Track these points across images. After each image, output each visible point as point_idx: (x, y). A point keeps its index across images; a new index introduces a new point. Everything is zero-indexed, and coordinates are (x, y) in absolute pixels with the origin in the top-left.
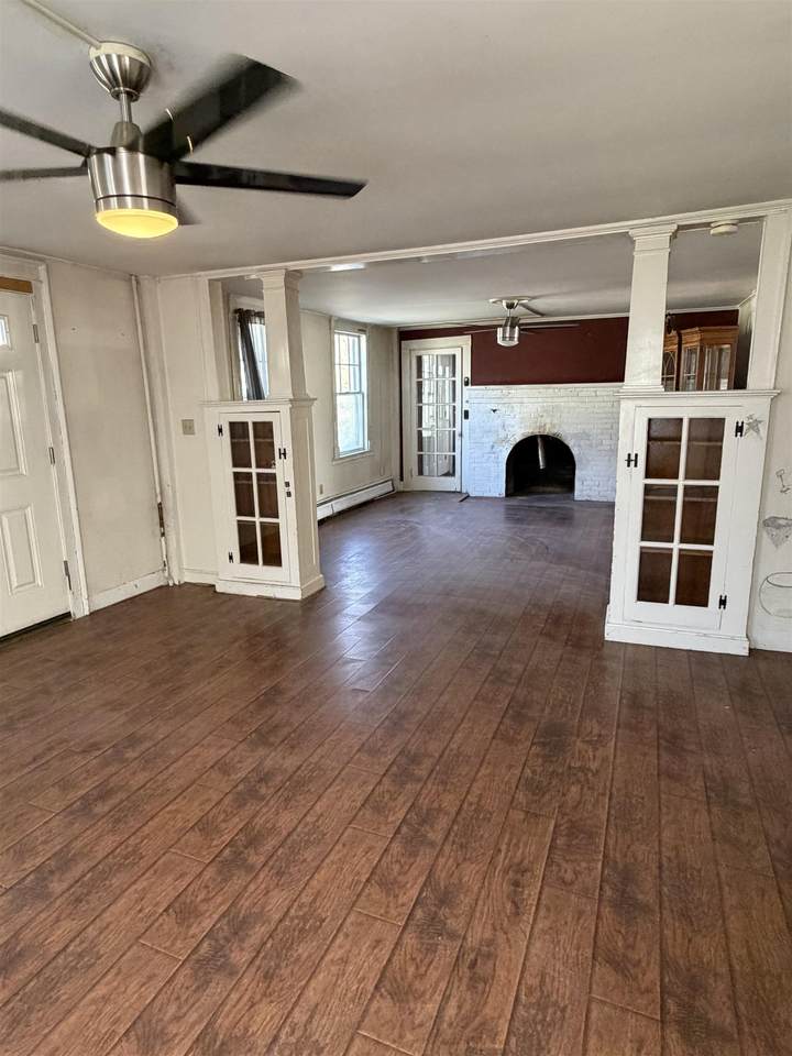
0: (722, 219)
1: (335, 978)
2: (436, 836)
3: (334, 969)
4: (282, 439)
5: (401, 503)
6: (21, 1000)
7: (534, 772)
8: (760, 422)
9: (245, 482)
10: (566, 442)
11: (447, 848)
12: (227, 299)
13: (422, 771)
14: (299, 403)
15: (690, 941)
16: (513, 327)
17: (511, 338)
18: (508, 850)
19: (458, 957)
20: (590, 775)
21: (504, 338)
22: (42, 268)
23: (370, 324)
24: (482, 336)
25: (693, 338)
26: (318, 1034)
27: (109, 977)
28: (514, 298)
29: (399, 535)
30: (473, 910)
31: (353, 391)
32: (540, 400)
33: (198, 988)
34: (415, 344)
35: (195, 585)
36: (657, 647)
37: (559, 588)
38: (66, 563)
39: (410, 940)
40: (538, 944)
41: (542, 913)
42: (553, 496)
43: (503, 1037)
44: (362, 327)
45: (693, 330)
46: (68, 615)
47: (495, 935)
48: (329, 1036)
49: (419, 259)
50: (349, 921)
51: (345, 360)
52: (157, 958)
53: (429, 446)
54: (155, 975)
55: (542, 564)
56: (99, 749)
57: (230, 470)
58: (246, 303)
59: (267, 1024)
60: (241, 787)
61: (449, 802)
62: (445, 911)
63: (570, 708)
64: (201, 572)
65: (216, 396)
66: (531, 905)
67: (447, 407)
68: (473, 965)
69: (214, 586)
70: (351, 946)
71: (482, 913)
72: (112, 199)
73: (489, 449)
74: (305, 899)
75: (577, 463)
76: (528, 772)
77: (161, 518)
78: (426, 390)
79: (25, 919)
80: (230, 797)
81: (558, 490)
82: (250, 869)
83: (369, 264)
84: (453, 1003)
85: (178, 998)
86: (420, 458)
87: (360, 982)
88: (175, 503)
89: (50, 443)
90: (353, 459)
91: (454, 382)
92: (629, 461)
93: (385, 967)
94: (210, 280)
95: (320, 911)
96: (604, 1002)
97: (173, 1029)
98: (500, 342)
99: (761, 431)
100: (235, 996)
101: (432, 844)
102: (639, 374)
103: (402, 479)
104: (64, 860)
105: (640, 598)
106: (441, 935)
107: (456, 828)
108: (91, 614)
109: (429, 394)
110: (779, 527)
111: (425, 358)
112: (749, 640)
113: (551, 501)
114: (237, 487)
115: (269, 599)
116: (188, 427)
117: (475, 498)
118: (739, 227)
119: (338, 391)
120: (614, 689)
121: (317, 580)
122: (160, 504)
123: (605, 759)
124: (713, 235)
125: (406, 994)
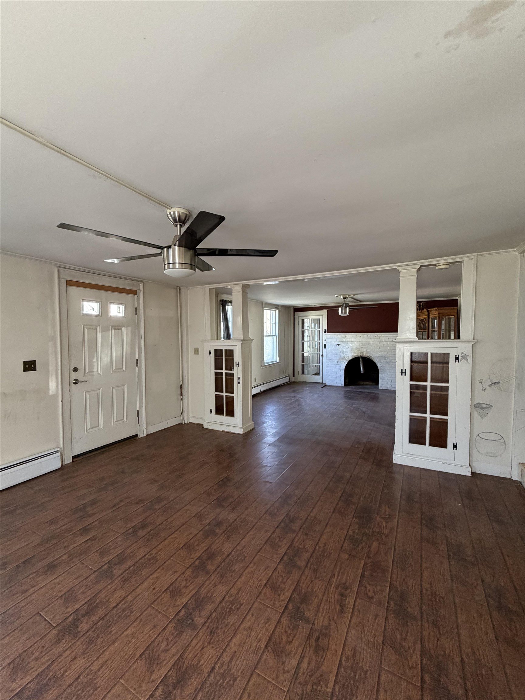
0: (442, 262)
1: (245, 638)
2: (301, 563)
3: (245, 633)
4: (237, 357)
5: (294, 387)
6: (93, 631)
7: (354, 532)
8: (468, 355)
9: (220, 377)
10: (374, 360)
11: (307, 571)
12: (217, 295)
13: (296, 527)
14: (246, 341)
15: (438, 639)
16: (346, 307)
17: (345, 312)
18: (338, 575)
19: (309, 634)
20: (384, 536)
21: (342, 312)
22: (142, 285)
23: (280, 305)
24: (332, 311)
25: (435, 313)
26: (235, 669)
27: (136, 623)
28: (347, 295)
29: (291, 404)
30: (319, 607)
31: (271, 335)
32: (361, 340)
33: (177, 634)
34: (301, 314)
35: (194, 424)
36: (420, 468)
37: (370, 434)
38: (138, 411)
39: (285, 621)
40: (353, 632)
41: (356, 613)
42: (368, 386)
43: (331, 684)
44: (276, 307)
45: (435, 309)
46: (136, 435)
47: (329, 623)
48: (240, 671)
49: (303, 280)
50: (254, 607)
51: (268, 321)
52: (160, 616)
53: (307, 360)
54: (157, 625)
55: (362, 421)
56: (143, 503)
57: (213, 371)
58: (225, 297)
59: (210, 659)
60: (207, 528)
61: (309, 545)
62: (303, 606)
63: (374, 499)
64: (198, 418)
65: (209, 338)
66: (350, 608)
67: (316, 342)
68: (318, 639)
69: (202, 425)
70: (255, 621)
71: (324, 609)
72: (170, 264)
73: (336, 363)
74: (233, 591)
75: (379, 371)
76: (351, 532)
77: (181, 392)
78: (306, 334)
79: (101, 587)
80: (201, 533)
81: (371, 383)
82: (208, 572)
83: (280, 282)
84: (306, 661)
85: (167, 639)
86: (303, 366)
87: (258, 642)
88: (188, 385)
89: (137, 357)
90: (271, 366)
91: (319, 331)
92: (402, 372)
93: (272, 635)
94: (210, 289)
95: (240, 599)
96: (388, 671)
97: (163, 656)
98: (340, 314)
99: (469, 360)
100: (195, 642)
101: (300, 568)
102: (406, 331)
103: (294, 376)
104: (121, 559)
105: (411, 441)
106: (301, 620)
107: (312, 560)
108: (147, 435)
109: (308, 336)
110: (482, 408)
111: (306, 321)
112: (471, 467)
113: (368, 389)
114: (216, 379)
115: (228, 432)
116: (196, 351)
117: (329, 386)
118: (450, 266)
119: (265, 335)
120: (398, 490)
121: (250, 424)
122: (182, 385)
123: (392, 529)
124: (438, 269)
125: (282, 652)
